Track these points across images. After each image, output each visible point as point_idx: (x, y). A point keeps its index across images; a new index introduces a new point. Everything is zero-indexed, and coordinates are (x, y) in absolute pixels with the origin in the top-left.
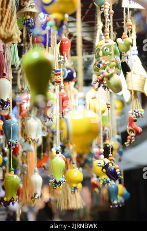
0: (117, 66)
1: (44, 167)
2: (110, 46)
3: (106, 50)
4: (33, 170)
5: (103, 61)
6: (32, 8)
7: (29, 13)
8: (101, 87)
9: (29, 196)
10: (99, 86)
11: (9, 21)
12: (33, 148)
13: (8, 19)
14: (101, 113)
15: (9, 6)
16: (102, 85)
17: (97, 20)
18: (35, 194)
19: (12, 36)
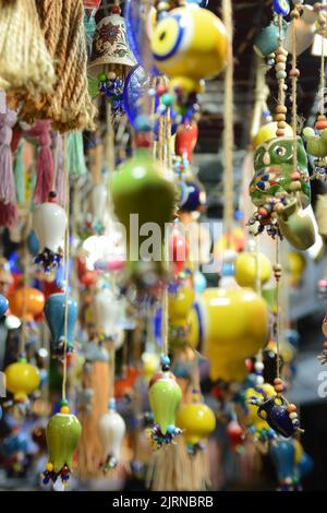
0: (302, 189)
1: (127, 396)
2: (288, 144)
3: (278, 151)
4: (106, 405)
5: (272, 176)
6: (121, 56)
7: (113, 68)
8: (265, 232)
9: (93, 459)
10: (261, 229)
11: (72, 85)
12: (107, 354)
13: (70, 79)
14: (259, 283)
15: (73, 54)
16: (266, 228)
17: (255, 79)
18: (109, 457)
19: (77, 117)
